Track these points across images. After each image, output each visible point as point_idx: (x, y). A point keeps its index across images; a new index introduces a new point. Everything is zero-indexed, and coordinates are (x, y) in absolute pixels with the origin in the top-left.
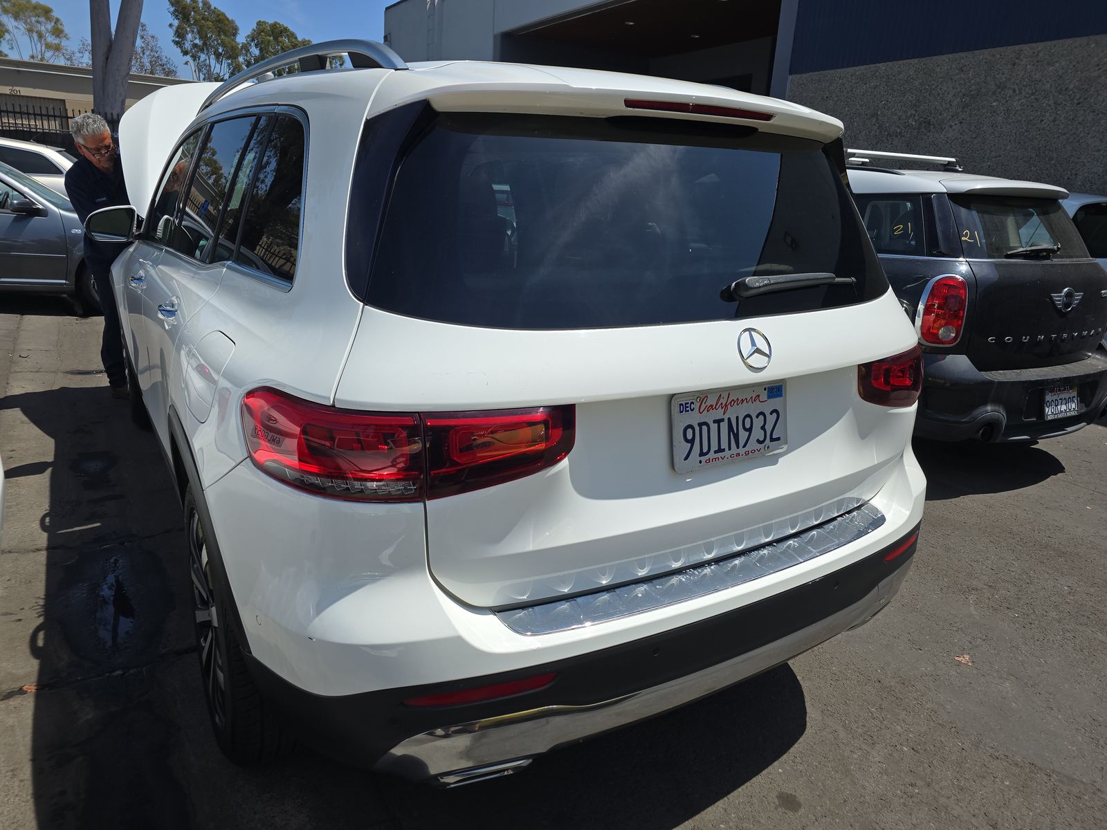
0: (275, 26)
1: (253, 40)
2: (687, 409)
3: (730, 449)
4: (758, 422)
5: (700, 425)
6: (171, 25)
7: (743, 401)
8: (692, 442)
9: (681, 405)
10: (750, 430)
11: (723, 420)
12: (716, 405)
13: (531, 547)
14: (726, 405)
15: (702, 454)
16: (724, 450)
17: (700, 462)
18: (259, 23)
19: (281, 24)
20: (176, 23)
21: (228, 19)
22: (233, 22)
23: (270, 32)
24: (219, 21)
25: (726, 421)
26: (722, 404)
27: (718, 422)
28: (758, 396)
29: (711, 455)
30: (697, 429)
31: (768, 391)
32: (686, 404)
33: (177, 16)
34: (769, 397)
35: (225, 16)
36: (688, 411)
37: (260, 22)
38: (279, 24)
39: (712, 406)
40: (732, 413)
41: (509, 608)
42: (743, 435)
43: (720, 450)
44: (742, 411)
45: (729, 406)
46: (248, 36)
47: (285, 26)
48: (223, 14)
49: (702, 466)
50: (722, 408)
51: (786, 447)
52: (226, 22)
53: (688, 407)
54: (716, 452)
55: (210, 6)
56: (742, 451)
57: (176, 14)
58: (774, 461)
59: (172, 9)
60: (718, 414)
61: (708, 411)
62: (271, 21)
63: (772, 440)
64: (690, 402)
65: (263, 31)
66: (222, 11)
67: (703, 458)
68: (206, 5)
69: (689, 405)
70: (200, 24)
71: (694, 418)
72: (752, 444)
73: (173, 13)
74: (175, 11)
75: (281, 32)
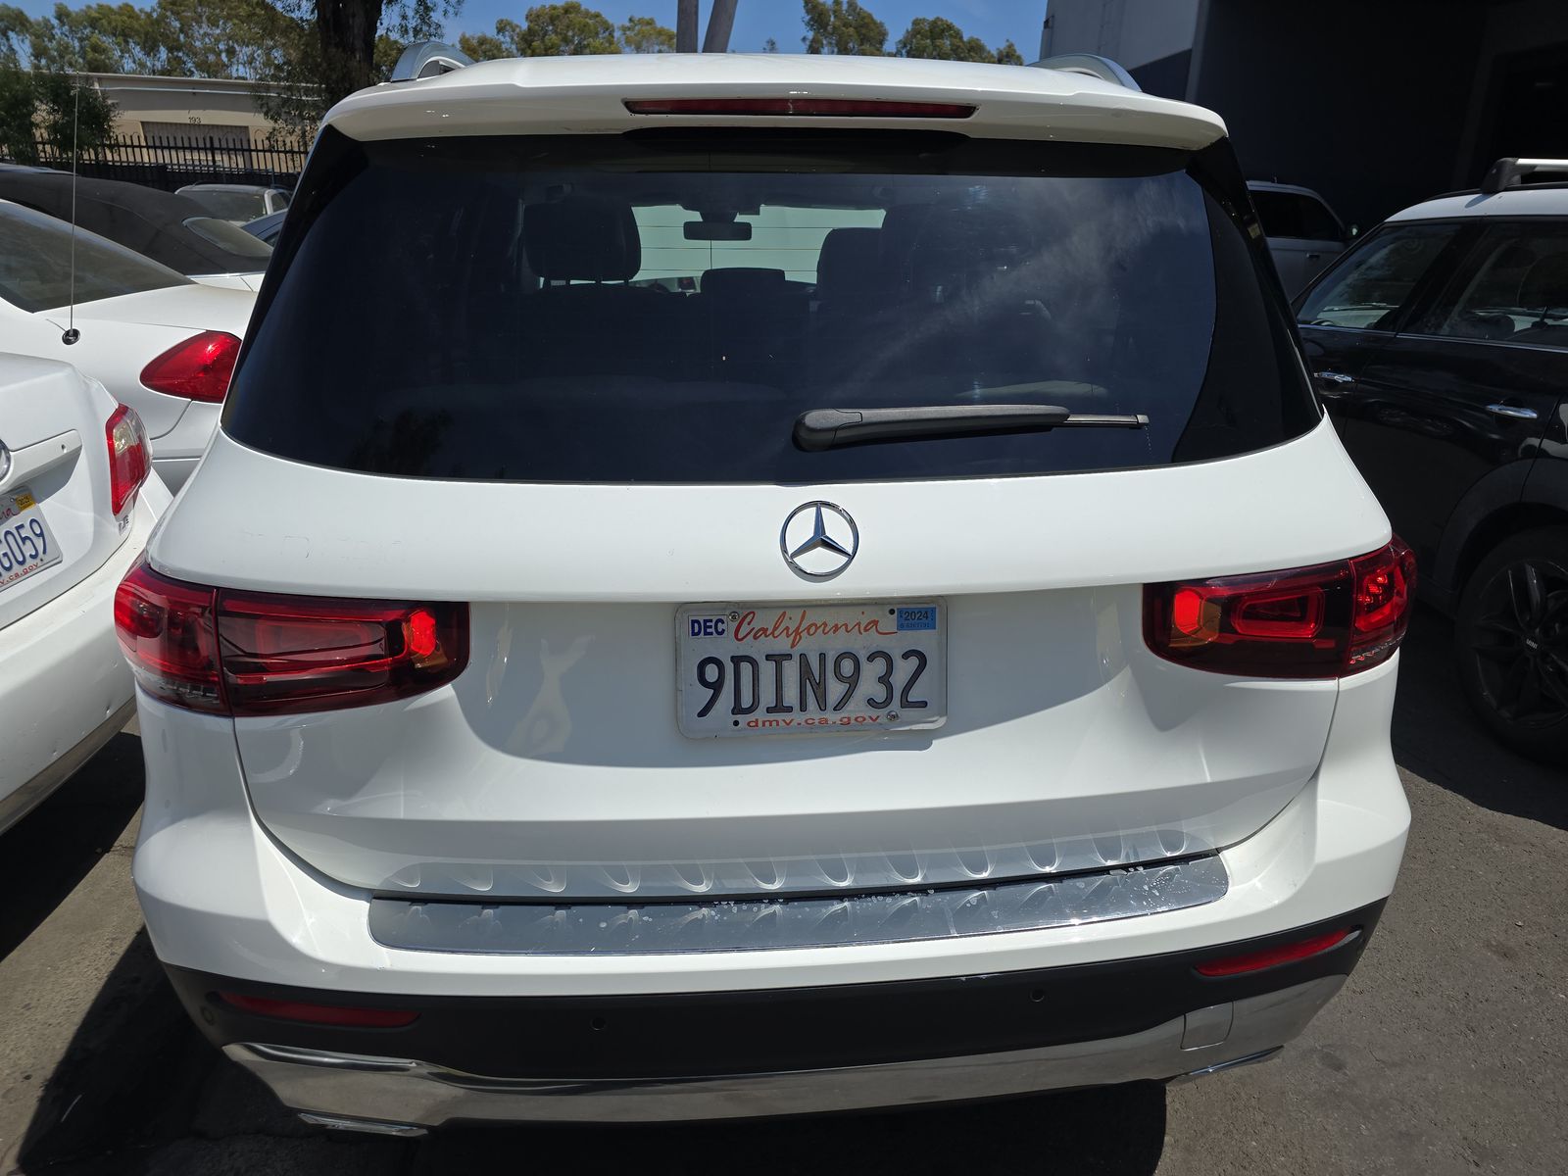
0: (934, 23)
1: (905, 46)
2: (708, 630)
3: (803, 707)
4: (872, 671)
5: (737, 660)
6: (804, 39)
7: (836, 628)
8: (717, 687)
9: (693, 622)
10: (853, 682)
11: (789, 656)
12: (775, 629)
13: (401, 814)
14: (797, 631)
15: (738, 709)
16: (790, 709)
17: (736, 723)
18: (916, 22)
19: (944, 19)
20: (810, 35)
21: (875, 23)
22: (881, 24)
23: (929, 34)
24: (865, 26)
25: (796, 658)
26: (787, 628)
27: (778, 659)
28: (875, 623)
29: (760, 714)
30: (729, 668)
31: (900, 616)
32: (705, 621)
33: (812, 26)
34: (901, 627)
35: (872, 19)
36: (711, 634)
37: (917, 20)
38: (942, 20)
39: (764, 630)
40: (810, 645)
41: (390, 895)
42: (835, 689)
43: (779, 707)
44: (834, 645)
45: (804, 634)
46: (900, 41)
47: (950, 21)
48: (870, 16)
49: (739, 731)
50: (788, 636)
51: (941, 722)
52: (872, 25)
53: (711, 627)
54: (769, 710)
55: (856, 7)
56: (832, 717)
57: (811, 24)
58: (921, 741)
59: (808, 18)
60: (781, 645)
61: (755, 638)
62: (931, 18)
63: (906, 704)
64: (715, 619)
65: (919, 33)
66: (870, 11)
67: (742, 719)
68: (852, 5)
69: (713, 624)
70: (840, 32)
71: (724, 648)
72: (856, 707)
73: (808, 24)
74: (811, 20)
75: (943, 31)
